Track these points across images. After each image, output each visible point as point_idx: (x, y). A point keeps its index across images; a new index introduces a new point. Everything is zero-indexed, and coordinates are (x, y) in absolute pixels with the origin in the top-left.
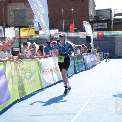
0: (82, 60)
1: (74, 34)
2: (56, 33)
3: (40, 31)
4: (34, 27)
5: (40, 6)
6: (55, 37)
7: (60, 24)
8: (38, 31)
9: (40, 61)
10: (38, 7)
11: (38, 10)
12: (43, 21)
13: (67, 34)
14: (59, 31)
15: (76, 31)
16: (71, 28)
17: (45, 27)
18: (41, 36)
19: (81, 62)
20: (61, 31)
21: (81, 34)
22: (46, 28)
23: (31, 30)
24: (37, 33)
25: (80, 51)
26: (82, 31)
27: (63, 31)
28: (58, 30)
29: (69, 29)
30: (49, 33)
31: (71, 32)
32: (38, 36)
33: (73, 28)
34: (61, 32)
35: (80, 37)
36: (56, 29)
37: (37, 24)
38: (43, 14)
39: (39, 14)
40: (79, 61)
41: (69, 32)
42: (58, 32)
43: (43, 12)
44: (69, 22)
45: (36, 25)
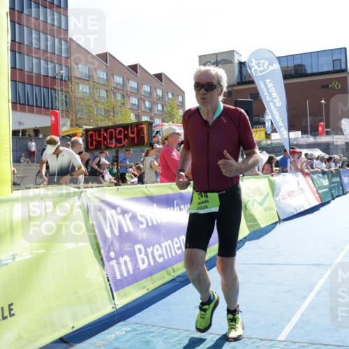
0: (339, 180)
1: (324, 139)
2: (296, 136)
3: (273, 134)
4: (264, 127)
5: (275, 95)
6: (295, 143)
7: (304, 124)
8: (269, 135)
9: (272, 178)
10: (271, 96)
11: (271, 101)
12: (277, 118)
13: (315, 139)
14: (302, 134)
15: (328, 133)
16: (320, 129)
17: (281, 127)
18: (275, 142)
19: (337, 182)
20: (305, 134)
21: (337, 138)
22: (283, 129)
23: (259, 133)
24: (268, 136)
25: (336, 165)
26: (338, 134)
27: (308, 133)
28: (300, 132)
29: (318, 130)
30: (286, 136)
31: (321, 134)
32: (269, 142)
33: (323, 130)
34: (305, 136)
35: (335, 143)
36: (297, 130)
37: (270, 123)
38: (278, 108)
39: (272, 107)
40: (334, 180)
41: (318, 135)
42: (300, 136)
43: (279, 104)
44: (317, 121)
45: (268, 124)
